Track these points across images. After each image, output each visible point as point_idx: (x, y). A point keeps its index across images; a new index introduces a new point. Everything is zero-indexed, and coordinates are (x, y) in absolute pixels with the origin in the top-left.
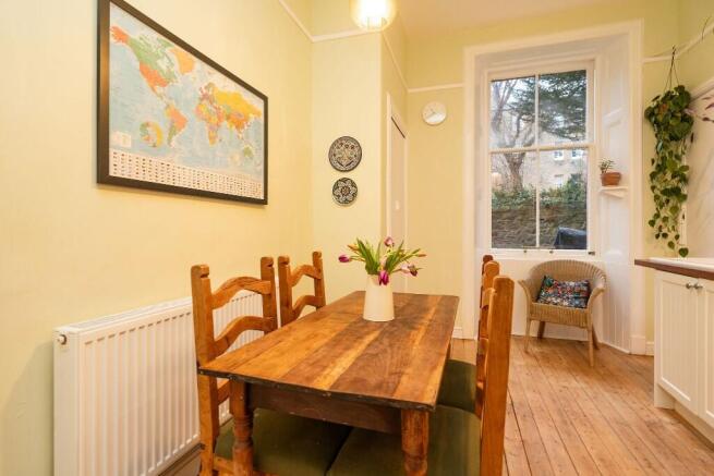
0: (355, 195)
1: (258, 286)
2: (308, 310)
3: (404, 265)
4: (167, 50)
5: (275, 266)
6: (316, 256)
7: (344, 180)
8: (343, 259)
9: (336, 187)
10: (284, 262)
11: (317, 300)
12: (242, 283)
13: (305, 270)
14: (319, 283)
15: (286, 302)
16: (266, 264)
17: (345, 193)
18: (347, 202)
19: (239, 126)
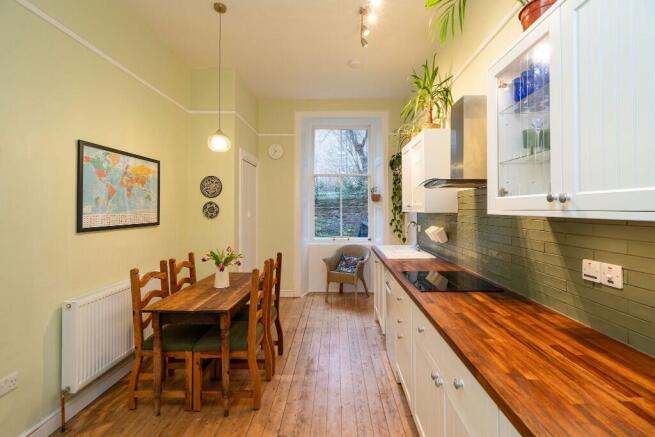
0: (217, 212)
1: (160, 275)
2: (186, 285)
3: (233, 262)
4: (107, 157)
5: (168, 265)
6: (191, 255)
7: (211, 203)
8: (204, 260)
9: (205, 207)
10: (172, 262)
11: (191, 280)
12: (153, 275)
13: (185, 264)
14: (192, 271)
15: (174, 282)
16: (163, 264)
17: (211, 211)
18: (212, 217)
19: (143, 183)
